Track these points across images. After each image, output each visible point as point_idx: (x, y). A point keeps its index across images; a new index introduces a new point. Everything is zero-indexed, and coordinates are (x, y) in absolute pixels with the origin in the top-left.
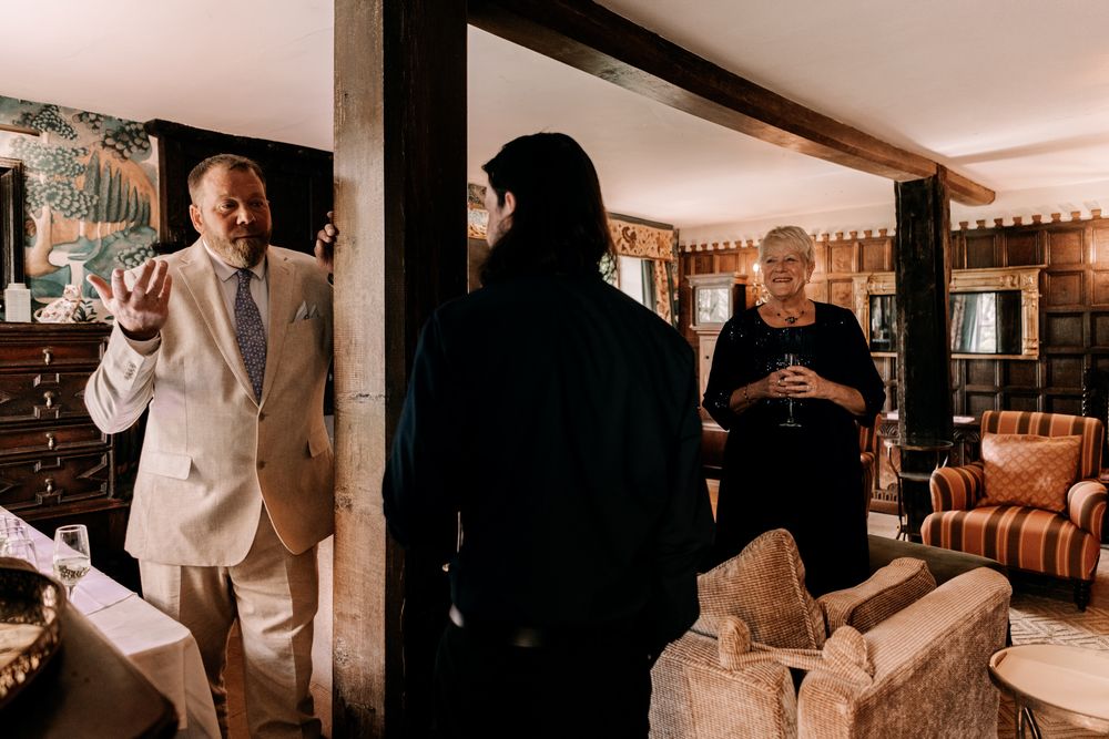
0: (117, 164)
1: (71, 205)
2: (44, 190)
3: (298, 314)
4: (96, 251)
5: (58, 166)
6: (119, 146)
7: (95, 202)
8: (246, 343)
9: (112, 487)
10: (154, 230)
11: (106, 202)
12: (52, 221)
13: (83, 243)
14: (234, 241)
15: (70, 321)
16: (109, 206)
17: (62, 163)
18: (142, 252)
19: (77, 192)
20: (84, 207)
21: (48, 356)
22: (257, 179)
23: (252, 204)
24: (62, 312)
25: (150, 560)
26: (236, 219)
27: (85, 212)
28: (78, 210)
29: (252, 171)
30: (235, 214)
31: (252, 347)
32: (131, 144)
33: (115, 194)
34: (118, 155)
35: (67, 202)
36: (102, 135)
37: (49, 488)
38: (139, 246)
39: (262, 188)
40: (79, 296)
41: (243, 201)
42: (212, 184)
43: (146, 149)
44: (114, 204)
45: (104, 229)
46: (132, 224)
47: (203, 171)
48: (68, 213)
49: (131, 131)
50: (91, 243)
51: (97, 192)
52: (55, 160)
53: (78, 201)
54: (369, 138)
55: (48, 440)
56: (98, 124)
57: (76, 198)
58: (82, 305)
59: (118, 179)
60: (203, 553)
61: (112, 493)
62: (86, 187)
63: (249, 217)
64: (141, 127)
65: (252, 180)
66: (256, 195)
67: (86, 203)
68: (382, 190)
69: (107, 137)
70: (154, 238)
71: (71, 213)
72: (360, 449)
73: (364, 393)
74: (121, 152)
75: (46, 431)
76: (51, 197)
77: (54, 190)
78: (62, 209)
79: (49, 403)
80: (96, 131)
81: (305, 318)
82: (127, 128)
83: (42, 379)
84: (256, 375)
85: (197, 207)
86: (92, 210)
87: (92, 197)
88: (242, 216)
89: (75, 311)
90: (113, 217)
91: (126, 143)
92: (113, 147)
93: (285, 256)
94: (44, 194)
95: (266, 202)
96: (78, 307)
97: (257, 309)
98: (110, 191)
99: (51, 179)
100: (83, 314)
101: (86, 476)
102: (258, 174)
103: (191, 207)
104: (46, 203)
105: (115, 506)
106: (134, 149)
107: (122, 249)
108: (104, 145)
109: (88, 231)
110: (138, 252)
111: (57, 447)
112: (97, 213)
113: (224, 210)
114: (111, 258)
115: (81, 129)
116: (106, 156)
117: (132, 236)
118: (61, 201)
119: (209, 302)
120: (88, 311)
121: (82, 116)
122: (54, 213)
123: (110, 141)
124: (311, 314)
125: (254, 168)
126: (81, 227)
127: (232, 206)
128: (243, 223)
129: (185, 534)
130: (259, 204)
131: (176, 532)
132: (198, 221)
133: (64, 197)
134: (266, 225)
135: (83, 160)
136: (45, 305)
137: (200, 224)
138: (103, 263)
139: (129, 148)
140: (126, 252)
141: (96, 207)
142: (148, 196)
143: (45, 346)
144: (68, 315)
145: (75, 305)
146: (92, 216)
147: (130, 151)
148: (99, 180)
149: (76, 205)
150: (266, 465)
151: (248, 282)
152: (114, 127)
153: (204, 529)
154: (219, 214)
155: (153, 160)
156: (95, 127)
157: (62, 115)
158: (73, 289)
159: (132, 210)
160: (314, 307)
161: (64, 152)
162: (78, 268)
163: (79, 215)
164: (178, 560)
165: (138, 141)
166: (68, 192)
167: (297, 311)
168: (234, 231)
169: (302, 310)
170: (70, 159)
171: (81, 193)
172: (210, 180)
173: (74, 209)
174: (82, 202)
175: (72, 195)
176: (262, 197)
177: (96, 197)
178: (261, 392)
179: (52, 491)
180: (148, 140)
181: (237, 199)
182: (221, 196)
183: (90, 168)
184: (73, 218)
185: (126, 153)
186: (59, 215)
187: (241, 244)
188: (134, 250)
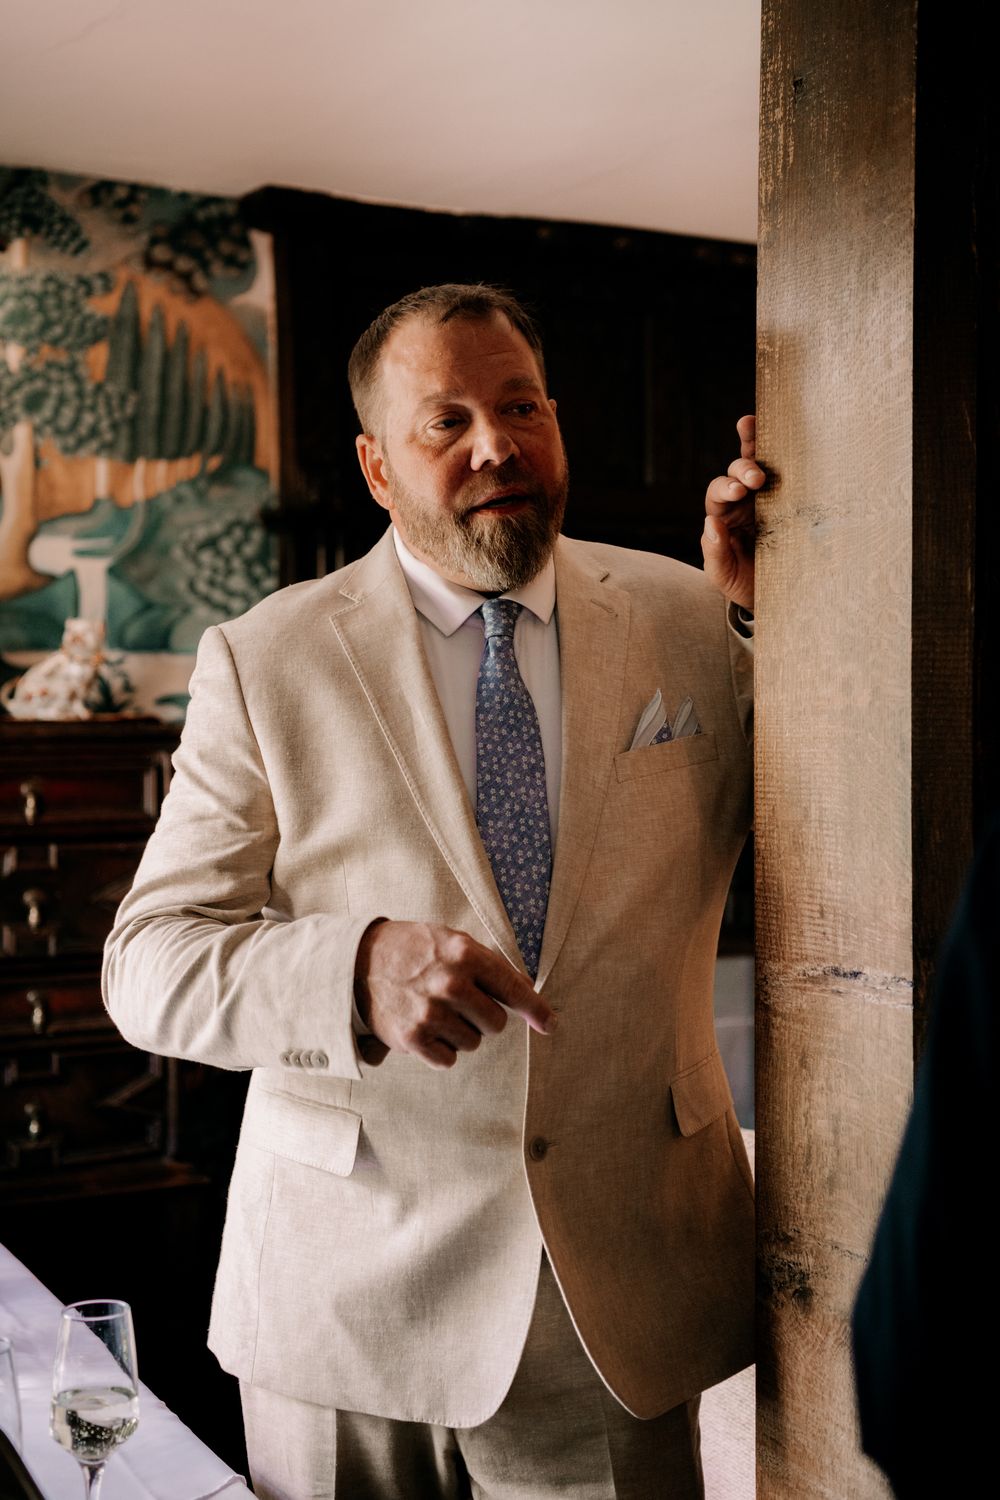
0: (180, 311)
1: (76, 422)
2: (17, 386)
3: (643, 725)
4: (134, 533)
5: (47, 325)
6: (183, 264)
7: (129, 410)
8: (500, 805)
9: (172, 1131)
10: (263, 473)
11: (153, 409)
12: (37, 462)
13: (104, 513)
14: (464, 519)
15: (80, 711)
16: (162, 418)
17: (54, 314)
18: (238, 533)
19: (89, 387)
20: (105, 424)
21: (31, 803)
22: (517, 338)
23: (509, 410)
24: (60, 688)
25: (264, 1385)
26: (468, 455)
27: (108, 436)
28: (94, 432)
29: (502, 320)
30: (464, 443)
31: (515, 817)
32: (209, 254)
33: (175, 386)
34: (178, 285)
35: (68, 413)
36: (145, 238)
37: (34, 1128)
38: (229, 516)
39: (532, 366)
40: (97, 650)
41: (485, 405)
42: (403, 369)
43: (244, 268)
44: (174, 414)
45: (150, 478)
46: (214, 463)
47: (382, 337)
48: (71, 441)
49: (210, 221)
50: (122, 513)
51: (135, 383)
52: (41, 308)
53: (93, 409)
54: (868, 211)
55: (31, 1009)
56: (134, 209)
57: (88, 402)
58: (105, 671)
59: (181, 348)
60: (393, 1381)
61: (172, 1147)
62: (111, 374)
63: (501, 446)
64: (231, 210)
65: (501, 344)
66: (517, 384)
67: (110, 413)
68: (904, 365)
69: (154, 241)
70: (265, 496)
71: (77, 440)
72: (836, 1132)
73: (846, 967)
74: (186, 278)
75: (27, 988)
76: (33, 404)
77: (39, 384)
78: (58, 432)
79: (33, 917)
80: (130, 229)
81: (660, 739)
82: (201, 215)
83: (20, 858)
84: (527, 895)
85: (371, 439)
86: (125, 431)
87: (123, 399)
88: (483, 444)
89: (89, 685)
90: (171, 445)
91: (196, 254)
92: (168, 266)
93: (604, 570)
94: (18, 397)
95: (549, 405)
96: (97, 676)
97: (532, 709)
98: (164, 379)
99: (34, 356)
100: (105, 689)
101: (114, 1101)
102: (517, 323)
103: (360, 441)
104: (23, 416)
105: (178, 1181)
106: (217, 269)
107: (191, 526)
108: (149, 263)
109: (118, 481)
110: (228, 531)
111: (53, 1028)
112: (134, 438)
113: (436, 436)
114: (165, 551)
115: (96, 226)
116: (154, 292)
117: (217, 493)
118: (57, 412)
119: (402, 698)
120: (116, 684)
121: (101, 192)
122: (41, 441)
123: (161, 253)
124: (677, 728)
125: (507, 310)
126: (99, 474)
127: (456, 421)
128: (487, 463)
129: (348, 1324)
130: (527, 409)
131: (326, 1317)
132: (378, 476)
133: (62, 400)
134: (551, 466)
135: (103, 306)
136: (21, 671)
137: (384, 483)
138: (148, 562)
139: (205, 266)
140: (202, 533)
141: (133, 422)
142: (249, 390)
143: (25, 777)
144: (73, 696)
145: (88, 671)
146: (123, 445)
147: (208, 274)
148: (138, 354)
149: (88, 419)
150: (551, 1150)
151: (508, 632)
152: (170, 213)
153: (396, 1314)
154: (425, 448)
155: (262, 294)
156: (128, 219)
157: (54, 193)
158: (84, 628)
159: (214, 426)
160: (688, 707)
161: (61, 287)
162: (93, 579)
163: (94, 445)
164: (332, 1396)
165: (226, 247)
166: (70, 388)
167: (638, 719)
168: (463, 491)
169: (654, 716)
170: (74, 303)
171: (99, 388)
172: (397, 359)
173: (83, 430)
174: (102, 410)
175: (80, 394)
176: (536, 390)
177: (132, 399)
178: (539, 943)
179: (40, 1135)
180: (246, 244)
181: (468, 403)
182: (428, 399)
183: (119, 321)
184: (83, 453)
185: (200, 281)
186: (51, 446)
187: (485, 523)
188: (218, 527)
